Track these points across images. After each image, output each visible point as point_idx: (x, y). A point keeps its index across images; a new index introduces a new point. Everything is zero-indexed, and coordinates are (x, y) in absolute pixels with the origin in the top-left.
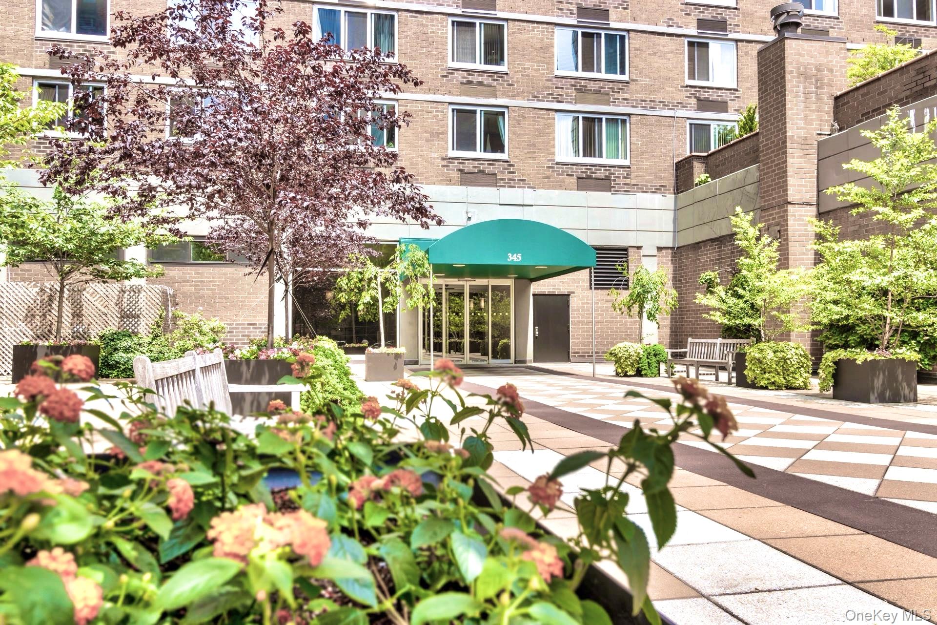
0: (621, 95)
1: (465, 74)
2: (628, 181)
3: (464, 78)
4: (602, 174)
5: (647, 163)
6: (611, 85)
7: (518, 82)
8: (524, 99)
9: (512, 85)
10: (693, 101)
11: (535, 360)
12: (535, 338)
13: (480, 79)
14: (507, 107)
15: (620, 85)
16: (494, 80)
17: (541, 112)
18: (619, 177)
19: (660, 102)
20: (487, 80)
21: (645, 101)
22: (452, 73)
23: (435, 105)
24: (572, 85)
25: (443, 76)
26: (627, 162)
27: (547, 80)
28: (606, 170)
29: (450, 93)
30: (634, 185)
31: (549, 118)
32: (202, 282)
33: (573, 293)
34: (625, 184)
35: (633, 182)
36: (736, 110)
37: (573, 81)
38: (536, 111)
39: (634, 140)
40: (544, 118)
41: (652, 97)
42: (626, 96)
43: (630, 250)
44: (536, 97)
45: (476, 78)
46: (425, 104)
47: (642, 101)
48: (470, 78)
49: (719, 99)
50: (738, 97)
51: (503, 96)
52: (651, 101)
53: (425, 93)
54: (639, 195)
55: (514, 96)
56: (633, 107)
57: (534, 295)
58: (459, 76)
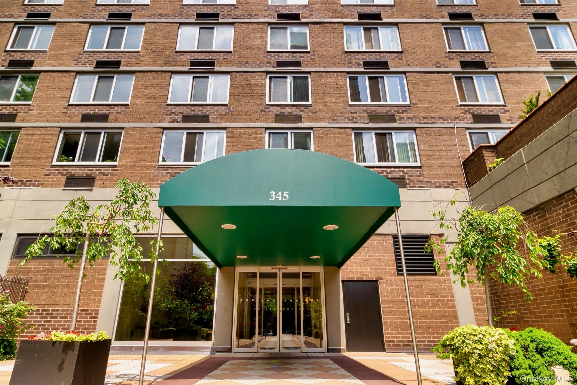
0: (405, 115)
1: (279, 108)
2: (421, 179)
3: (278, 111)
4: (397, 174)
5: (436, 164)
6: (396, 108)
7: (320, 111)
8: (325, 122)
9: (315, 113)
10: (469, 116)
11: (349, 349)
12: (347, 325)
13: (290, 111)
14: (312, 128)
15: (404, 108)
16: (301, 111)
17: (340, 130)
18: (412, 176)
19: (440, 118)
20: (296, 111)
21: (427, 118)
22: (268, 108)
23: (255, 130)
24: (364, 111)
25: (262, 111)
26: (418, 164)
27: (343, 109)
28: (400, 171)
29: (267, 121)
30: (427, 182)
31: (346, 135)
32: (51, 272)
33: (382, 279)
34: (419, 181)
35: (426, 179)
36: (508, 120)
37: (364, 108)
38: (336, 130)
39: (422, 146)
40: (343, 134)
41: (432, 115)
42: (409, 116)
43: (432, 237)
44: (335, 120)
45: (287, 111)
46: (247, 130)
47: (424, 118)
48: (283, 111)
49: (491, 113)
50: (508, 111)
51: (308, 121)
52: (432, 118)
53: (247, 122)
54: (434, 190)
55: (317, 121)
56: (417, 123)
57: (343, 281)
58: (274, 110)
